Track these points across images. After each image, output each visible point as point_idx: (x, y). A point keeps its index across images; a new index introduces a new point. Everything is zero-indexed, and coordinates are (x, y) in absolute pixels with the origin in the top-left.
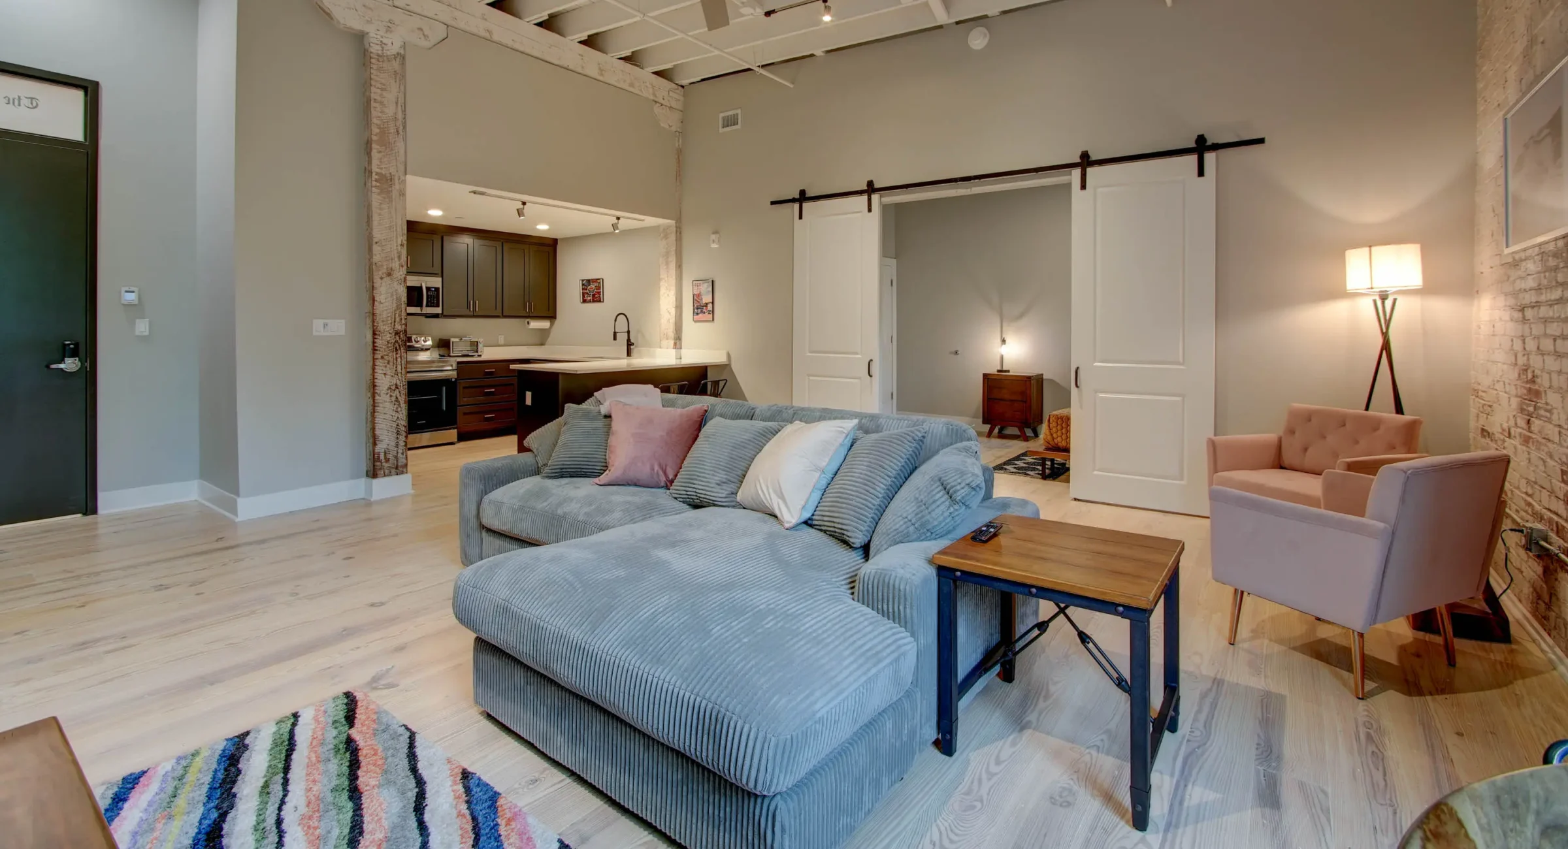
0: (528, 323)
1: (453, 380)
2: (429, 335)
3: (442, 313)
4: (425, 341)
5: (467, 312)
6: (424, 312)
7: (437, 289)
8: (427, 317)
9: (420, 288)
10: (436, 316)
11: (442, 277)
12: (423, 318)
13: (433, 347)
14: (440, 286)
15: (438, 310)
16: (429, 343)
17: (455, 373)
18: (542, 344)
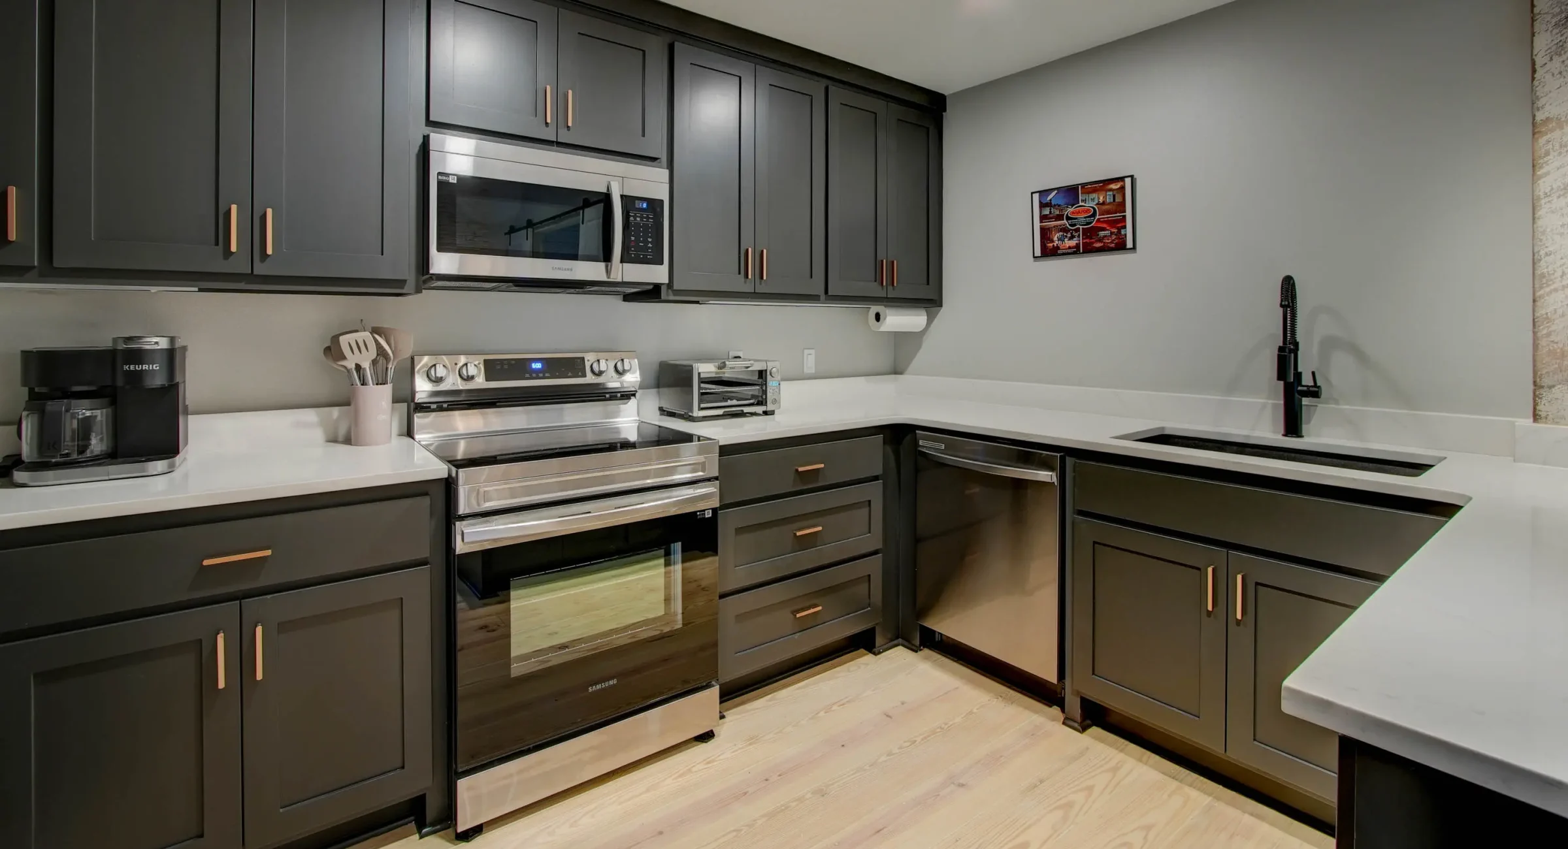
0: (878, 317)
1: (708, 514)
2: (632, 353)
3: (670, 285)
4: (620, 373)
5: (740, 285)
6: (616, 276)
7: (655, 205)
8: (628, 298)
9: (606, 198)
10: (651, 293)
11: (670, 166)
12: (614, 304)
13: (643, 386)
14: (661, 193)
15: (658, 274)
16: (632, 379)
17: (711, 489)
18: (897, 371)
